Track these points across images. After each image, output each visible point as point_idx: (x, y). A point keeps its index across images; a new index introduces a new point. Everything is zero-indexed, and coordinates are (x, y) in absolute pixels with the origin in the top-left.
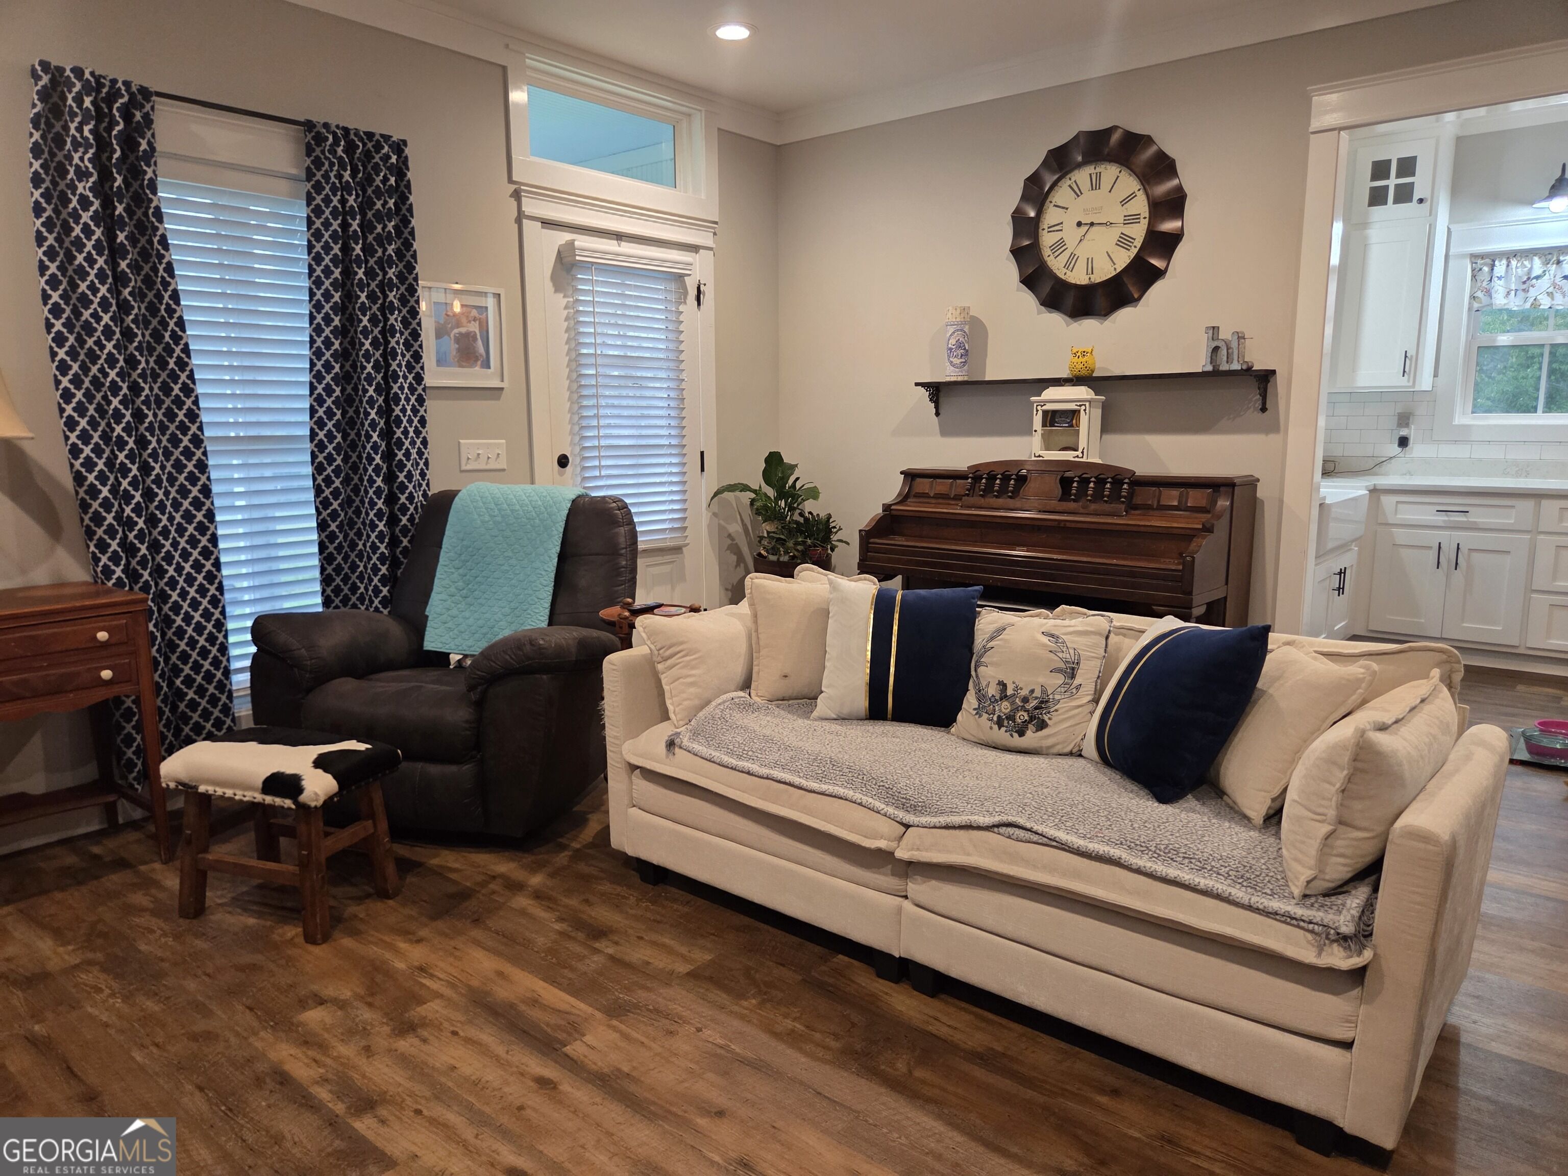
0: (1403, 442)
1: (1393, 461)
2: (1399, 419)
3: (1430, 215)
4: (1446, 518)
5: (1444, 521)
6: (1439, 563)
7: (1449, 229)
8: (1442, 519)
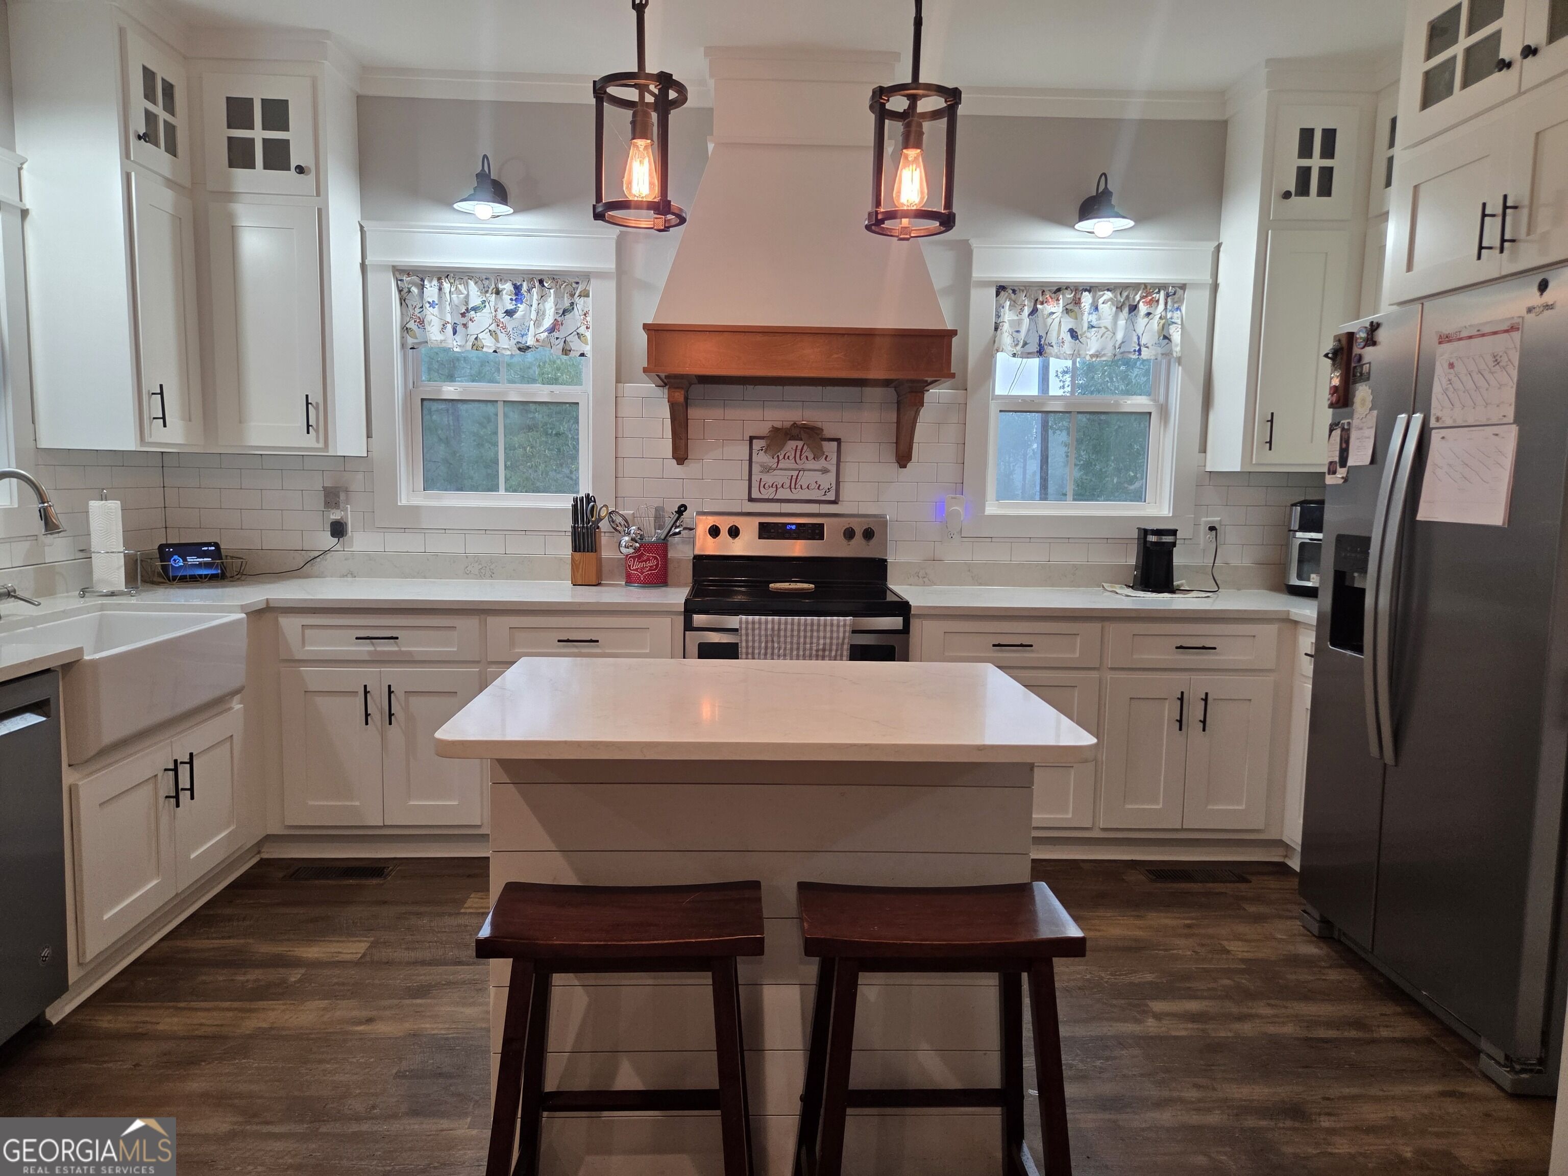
0: (338, 530)
1: (328, 556)
2: (326, 496)
3: (318, 194)
4: (371, 648)
5: (369, 652)
6: (367, 715)
7: (362, 227)
8: (366, 648)
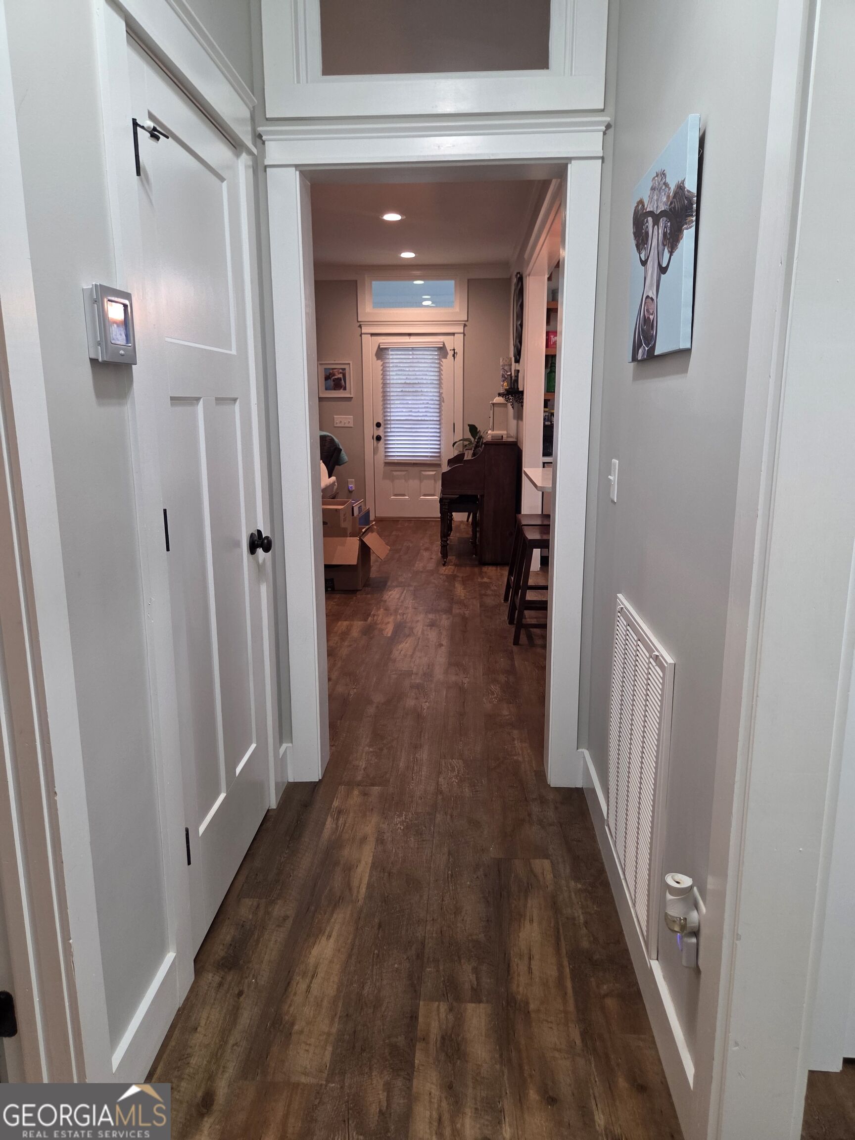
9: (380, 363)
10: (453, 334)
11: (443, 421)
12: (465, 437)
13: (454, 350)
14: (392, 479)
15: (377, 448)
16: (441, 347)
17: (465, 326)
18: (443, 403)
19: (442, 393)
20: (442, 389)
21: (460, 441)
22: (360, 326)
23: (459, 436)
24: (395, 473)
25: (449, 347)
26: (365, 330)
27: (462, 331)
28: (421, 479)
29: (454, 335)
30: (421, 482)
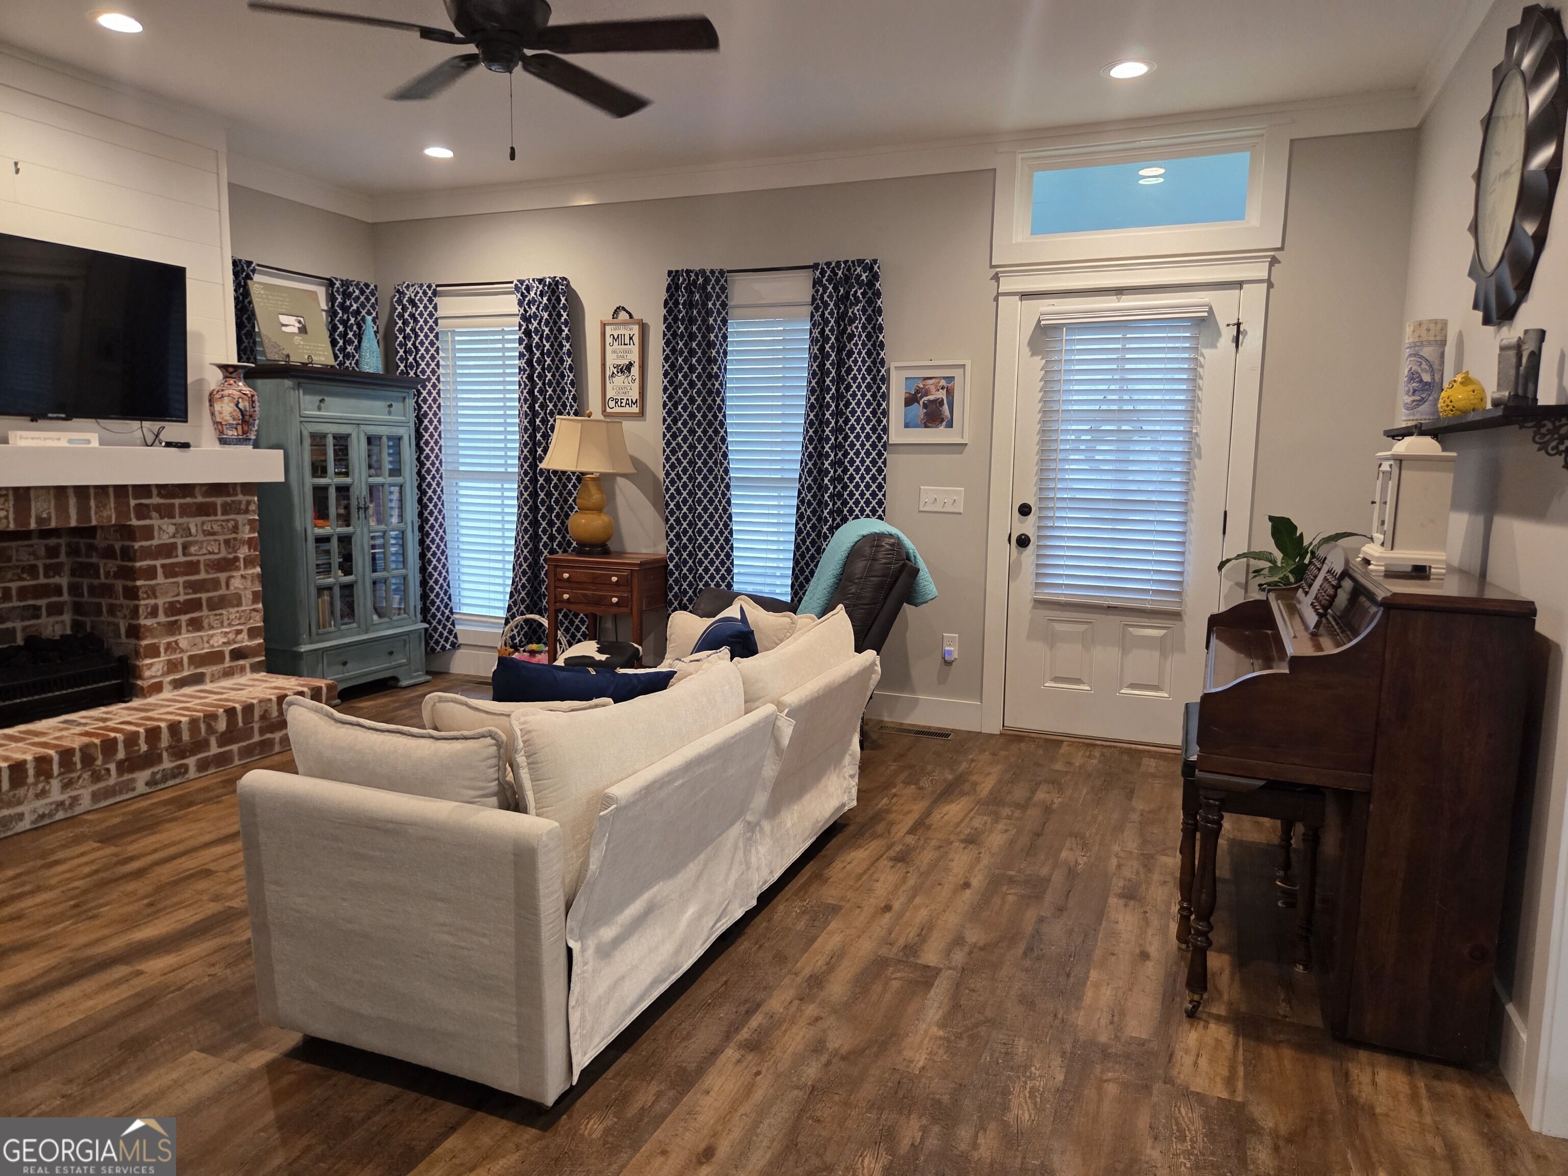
9: (1039, 362)
10: (1239, 284)
11: (1194, 505)
12: (1256, 548)
13: (1238, 325)
14: (1052, 640)
15: (1019, 563)
16: (1202, 320)
17: (1274, 261)
18: (1196, 460)
19: (1197, 434)
20: (1198, 423)
21: (1239, 557)
22: (996, 277)
23: (1237, 543)
24: (1058, 627)
25: (1224, 318)
26: (1006, 285)
27: (1264, 275)
28: (1125, 644)
29: (1241, 288)
30: (1125, 651)
